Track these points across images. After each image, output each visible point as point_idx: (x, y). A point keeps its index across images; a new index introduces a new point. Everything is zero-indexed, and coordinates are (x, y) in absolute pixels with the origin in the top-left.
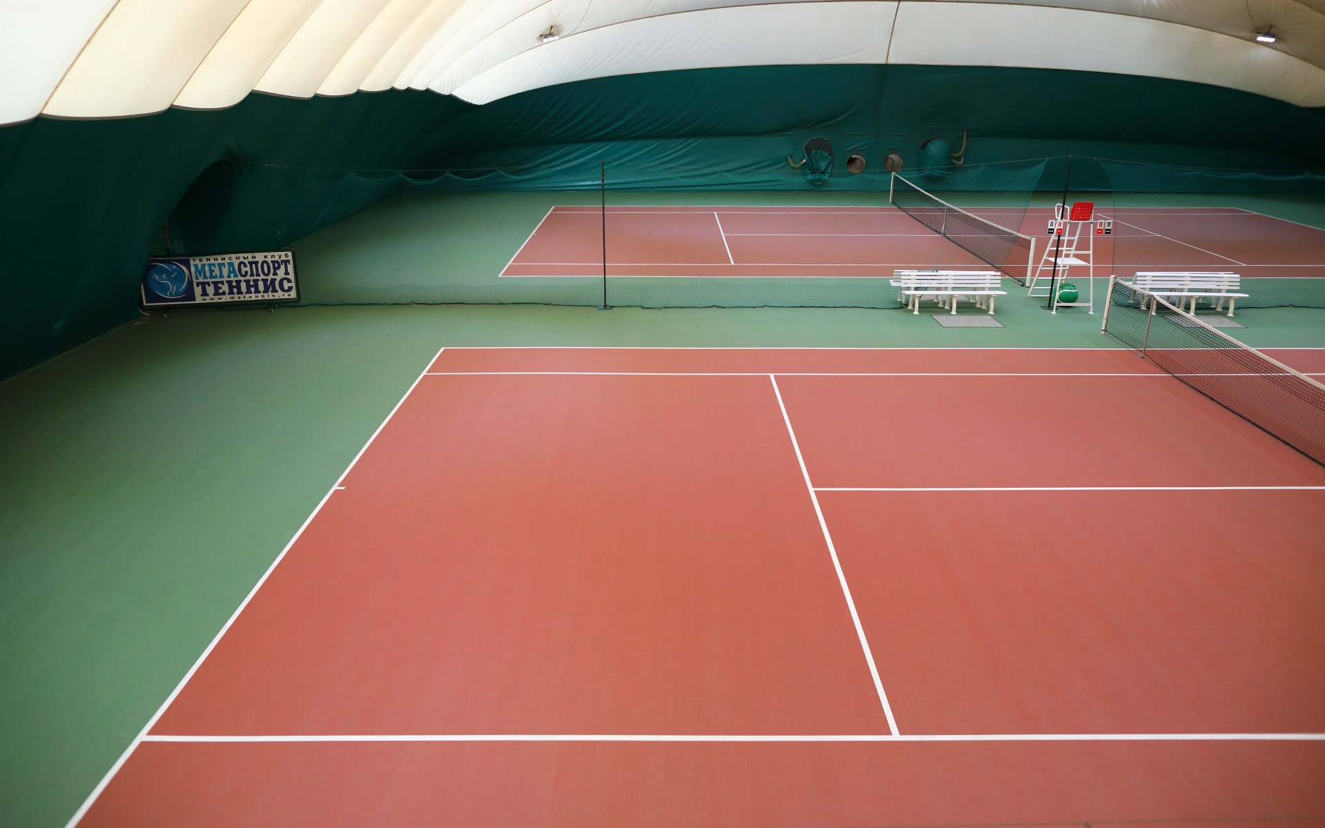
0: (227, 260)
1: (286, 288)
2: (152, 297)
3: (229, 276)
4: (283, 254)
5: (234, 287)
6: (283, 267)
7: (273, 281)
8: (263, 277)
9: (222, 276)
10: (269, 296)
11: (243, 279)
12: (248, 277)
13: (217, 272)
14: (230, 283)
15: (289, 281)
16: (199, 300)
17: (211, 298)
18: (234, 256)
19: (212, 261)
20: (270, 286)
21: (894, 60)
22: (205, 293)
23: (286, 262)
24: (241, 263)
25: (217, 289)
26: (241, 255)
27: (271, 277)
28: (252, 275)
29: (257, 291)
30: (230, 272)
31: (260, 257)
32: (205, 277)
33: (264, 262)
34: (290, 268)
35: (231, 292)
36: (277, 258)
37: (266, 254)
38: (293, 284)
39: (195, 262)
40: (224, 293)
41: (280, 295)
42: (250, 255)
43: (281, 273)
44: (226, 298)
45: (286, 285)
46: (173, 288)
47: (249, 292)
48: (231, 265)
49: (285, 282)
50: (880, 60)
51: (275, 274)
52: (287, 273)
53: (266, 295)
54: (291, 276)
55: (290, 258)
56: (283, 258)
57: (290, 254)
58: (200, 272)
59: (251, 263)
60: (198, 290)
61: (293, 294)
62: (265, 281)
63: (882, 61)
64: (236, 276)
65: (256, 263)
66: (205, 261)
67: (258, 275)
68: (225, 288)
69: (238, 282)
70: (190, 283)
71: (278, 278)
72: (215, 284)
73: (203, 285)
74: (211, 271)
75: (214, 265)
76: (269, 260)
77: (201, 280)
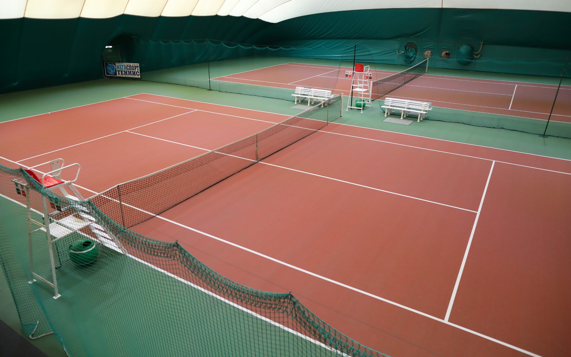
0: (124, 65)
1: (138, 75)
2: (108, 74)
3: (124, 69)
4: (137, 64)
5: (126, 73)
6: (137, 68)
7: (135, 72)
8: (132, 70)
9: (123, 69)
10: (134, 76)
11: (128, 70)
12: (129, 70)
13: (122, 68)
14: (125, 71)
15: (139, 72)
16: (118, 75)
17: (120, 75)
18: (125, 63)
19: (121, 64)
20: (134, 74)
21: (445, 6)
22: (119, 74)
23: (138, 66)
24: (127, 66)
25: (122, 73)
26: (127, 63)
27: (134, 71)
28: (130, 70)
29: (131, 75)
30: (125, 68)
31: (132, 64)
32: (119, 69)
33: (133, 66)
34: (139, 68)
35: (125, 74)
36: (135, 65)
37: (133, 63)
38: (139, 74)
39: (117, 64)
40: (123, 74)
41: (136, 76)
42: (129, 63)
43: (137, 69)
44: (124, 76)
45: (138, 74)
46: (112, 71)
47: (129, 75)
48: (125, 66)
49: (138, 73)
50: (439, 6)
51: (135, 70)
52: (138, 70)
53: (133, 76)
54: (139, 71)
55: (139, 65)
56: (137, 65)
57: (139, 64)
58: (118, 67)
59: (129, 66)
60: (117, 72)
61: (139, 77)
62: (133, 72)
63: (440, 7)
64: (126, 69)
65: (131, 66)
66: (119, 64)
67: (131, 70)
68: (124, 73)
69: (127, 71)
70: (116, 70)
71: (136, 71)
72: (121, 71)
73: (119, 71)
74: (120, 67)
75: (121, 65)
76: (134, 65)
77: (118, 70)
